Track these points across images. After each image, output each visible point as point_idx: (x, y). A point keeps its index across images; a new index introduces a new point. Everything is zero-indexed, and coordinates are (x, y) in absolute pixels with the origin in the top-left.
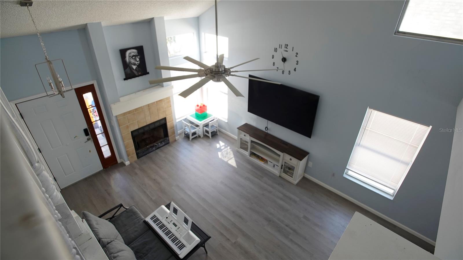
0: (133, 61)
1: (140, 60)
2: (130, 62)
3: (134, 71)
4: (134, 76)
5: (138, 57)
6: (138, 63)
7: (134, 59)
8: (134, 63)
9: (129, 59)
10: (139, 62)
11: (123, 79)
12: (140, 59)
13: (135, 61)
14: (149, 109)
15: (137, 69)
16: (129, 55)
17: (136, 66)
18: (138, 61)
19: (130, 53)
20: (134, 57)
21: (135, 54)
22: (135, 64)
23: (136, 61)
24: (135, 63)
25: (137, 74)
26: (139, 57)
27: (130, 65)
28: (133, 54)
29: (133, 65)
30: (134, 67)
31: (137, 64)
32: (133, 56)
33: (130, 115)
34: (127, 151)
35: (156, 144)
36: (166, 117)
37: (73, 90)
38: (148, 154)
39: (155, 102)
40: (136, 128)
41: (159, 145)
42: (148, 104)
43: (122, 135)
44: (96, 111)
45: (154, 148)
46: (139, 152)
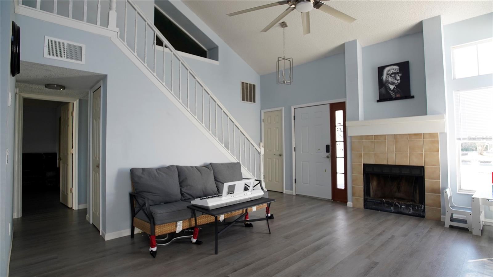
0: (391, 79)
1: (401, 79)
2: (387, 81)
3: (391, 92)
4: (390, 99)
5: (398, 75)
6: (398, 82)
7: (392, 77)
8: (392, 82)
9: (386, 77)
10: (399, 81)
11: (376, 101)
12: (401, 77)
13: (394, 80)
14: (396, 142)
15: (395, 89)
16: (387, 73)
17: (395, 86)
18: (398, 80)
19: (389, 71)
20: (393, 75)
21: (395, 72)
22: (393, 84)
23: (396, 79)
24: (394, 83)
25: (394, 96)
26: (400, 75)
27: (386, 84)
28: (392, 71)
29: (391, 84)
30: (392, 87)
31: (396, 84)
32: (393, 73)
33: (367, 140)
34: (353, 188)
35: (397, 204)
36: (425, 166)
37: (329, 105)
38: (381, 211)
39: (407, 134)
40: (372, 162)
41: (402, 208)
42: (395, 135)
43: (353, 163)
44: (343, 131)
45: (392, 208)
46: (368, 200)
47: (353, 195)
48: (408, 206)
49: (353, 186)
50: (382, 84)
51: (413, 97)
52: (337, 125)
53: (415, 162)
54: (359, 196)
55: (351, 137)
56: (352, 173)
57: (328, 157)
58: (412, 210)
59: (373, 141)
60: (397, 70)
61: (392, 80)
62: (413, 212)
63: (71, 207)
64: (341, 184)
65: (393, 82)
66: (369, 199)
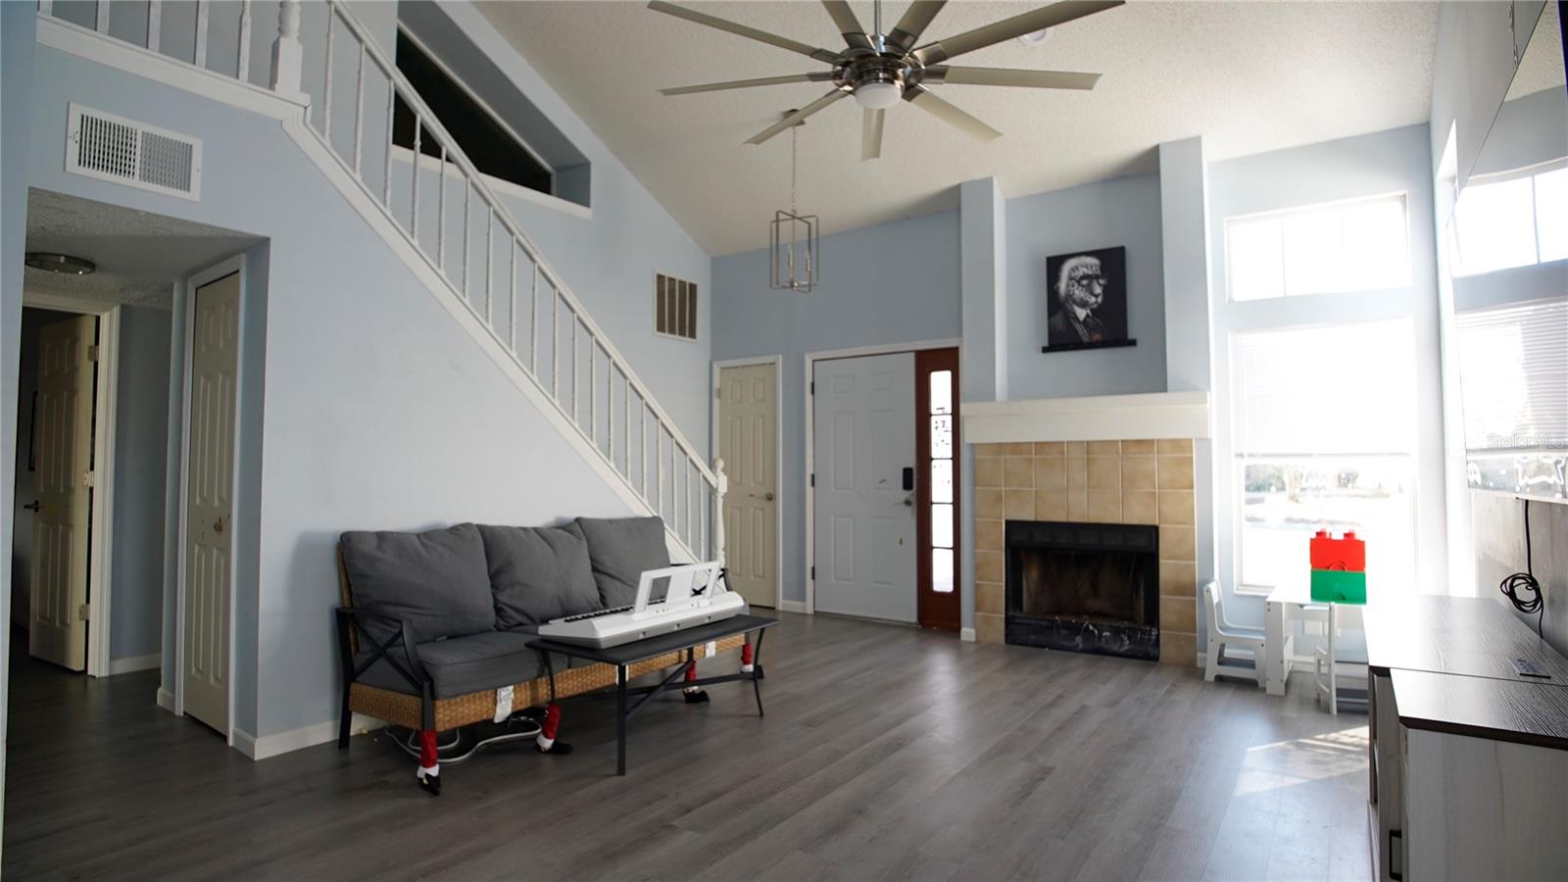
0: (1079, 293)
1: (1104, 291)
2: (1069, 296)
3: (1079, 328)
4: (1077, 345)
5: (1099, 283)
6: (1096, 302)
7: (1083, 286)
8: (1082, 299)
9: (1068, 286)
10: (1100, 300)
11: (1041, 349)
12: (1105, 289)
13: (1087, 294)
14: (1089, 462)
15: (1088, 319)
16: (1070, 274)
17: (1089, 312)
18: (1096, 296)
19: (1075, 269)
20: (1085, 282)
21: (1090, 273)
22: (1084, 304)
23: (1092, 293)
24: (1087, 302)
25: (1086, 339)
26: (1102, 281)
27: (1067, 305)
28: (1083, 271)
29: (1078, 306)
30: (1081, 313)
31: (1092, 305)
32: (1085, 277)
33: (1015, 457)
34: (977, 587)
35: (1091, 627)
36: (1161, 526)
37: (913, 355)
38: (1050, 648)
39: (1117, 442)
40: (1028, 515)
41: (1103, 639)
42: (1088, 442)
43: (978, 519)
44: (950, 429)
45: (1079, 639)
46: (1017, 621)
47: (978, 606)
48: (1117, 632)
49: (978, 582)
50: (1056, 305)
51: (1133, 343)
52: (933, 411)
53: (1135, 514)
54: (994, 612)
55: (973, 445)
56: (976, 546)
57: (908, 503)
58: (1127, 642)
59: (1032, 459)
60: (1094, 269)
61: (1082, 295)
62: (1132, 647)
63: (82, 668)
64: (942, 579)
65: (1085, 299)
66: (1020, 618)
